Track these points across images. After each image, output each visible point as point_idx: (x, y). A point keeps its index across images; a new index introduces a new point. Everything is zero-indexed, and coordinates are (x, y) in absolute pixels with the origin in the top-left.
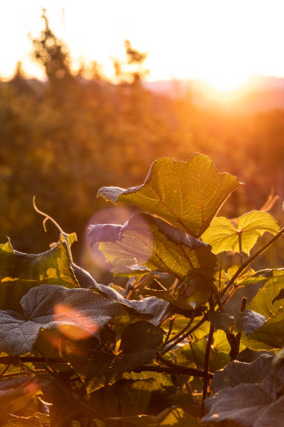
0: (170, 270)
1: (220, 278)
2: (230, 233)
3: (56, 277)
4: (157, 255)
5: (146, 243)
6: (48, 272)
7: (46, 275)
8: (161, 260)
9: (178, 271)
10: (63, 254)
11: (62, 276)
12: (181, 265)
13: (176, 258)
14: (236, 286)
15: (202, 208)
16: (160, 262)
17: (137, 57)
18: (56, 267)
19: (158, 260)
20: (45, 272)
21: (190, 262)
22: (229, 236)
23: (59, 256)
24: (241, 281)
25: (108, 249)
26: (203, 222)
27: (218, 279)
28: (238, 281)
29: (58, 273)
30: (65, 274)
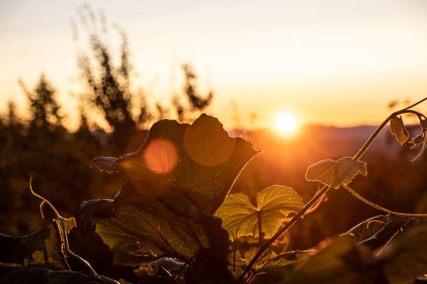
0: (177, 253)
1: (234, 260)
2: (249, 214)
3: (44, 262)
4: (161, 236)
5: (148, 222)
6: (34, 256)
7: (32, 259)
8: (166, 241)
9: (186, 255)
10: (52, 235)
11: (50, 260)
12: (189, 247)
13: (184, 239)
14: (255, 272)
15: (214, 180)
16: (165, 244)
17: (200, 104)
18: (44, 250)
19: (163, 241)
20: (31, 255)
21: (199, 242)
22: (249, 217)
23: (48, 237)
24: (261, 266)
25: (108, 232)
26: (215, 197)
27: (232, 262)
28: (257, 267)
29: (46, 257)
30: (54, 258)
